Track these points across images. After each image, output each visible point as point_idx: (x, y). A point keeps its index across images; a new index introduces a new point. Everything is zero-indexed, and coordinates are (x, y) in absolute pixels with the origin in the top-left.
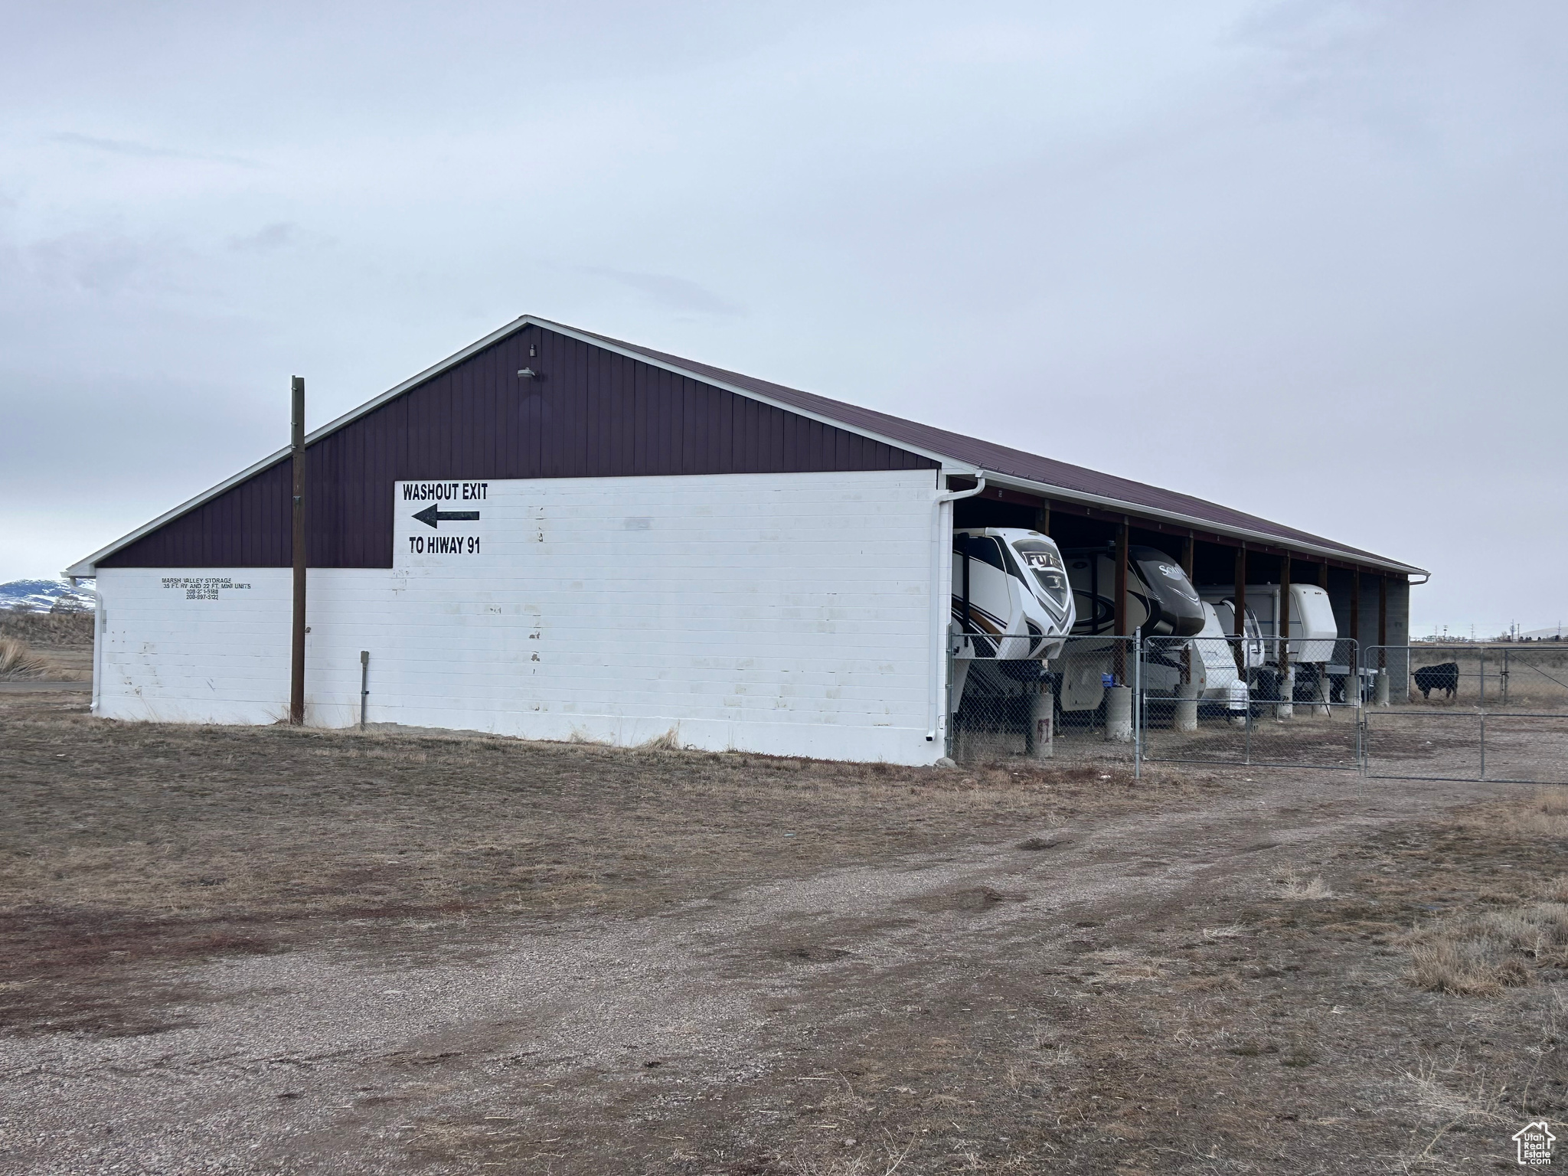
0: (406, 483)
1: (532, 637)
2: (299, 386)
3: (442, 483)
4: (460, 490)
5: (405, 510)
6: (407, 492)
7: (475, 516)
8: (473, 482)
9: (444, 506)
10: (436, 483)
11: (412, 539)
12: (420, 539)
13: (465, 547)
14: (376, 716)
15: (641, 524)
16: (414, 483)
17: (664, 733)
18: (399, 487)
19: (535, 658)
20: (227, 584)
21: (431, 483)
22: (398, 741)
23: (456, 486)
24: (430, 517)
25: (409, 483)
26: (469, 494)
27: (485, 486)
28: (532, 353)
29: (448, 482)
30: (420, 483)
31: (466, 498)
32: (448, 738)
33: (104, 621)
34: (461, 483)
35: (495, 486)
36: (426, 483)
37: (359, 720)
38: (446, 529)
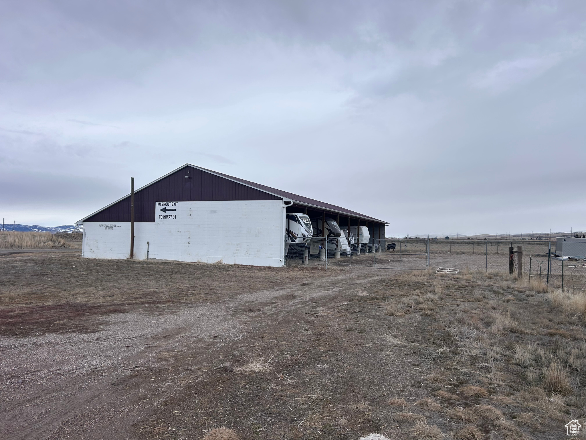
0: (158, 202)
1: (188, 238)
2: (133, 180)
3: (167, 202)
4: (171, 204)
5: (158, 209)
6: (159, 204)
7: (175, 210)
8: (174, 202)
9: (167, 208)
10: (165, 202)
11: (160, 215)
12: (162, 215)
13: (172, 217)
14: (151, 257)
15: (214, 212)
16: (160, 202)
17: (219, 260)
18: (157, 203)
19: (189, 243)
20: (115, 226)
21: (164, 202)
22: (156, 263)
23: (170, 203)
24: (164, 210)
25: (159, 202)
26: (173, 205)
27: (177, 203)
28: (188, 172)
29: (168, 202)
30: (162, 202)
31: (172, 206)
32: (168, 262)
33: (85, 235)
34: (171, 202)
35: (179, 203)
36: (163, 202)
37: (147, 258)
38: (168, 213)
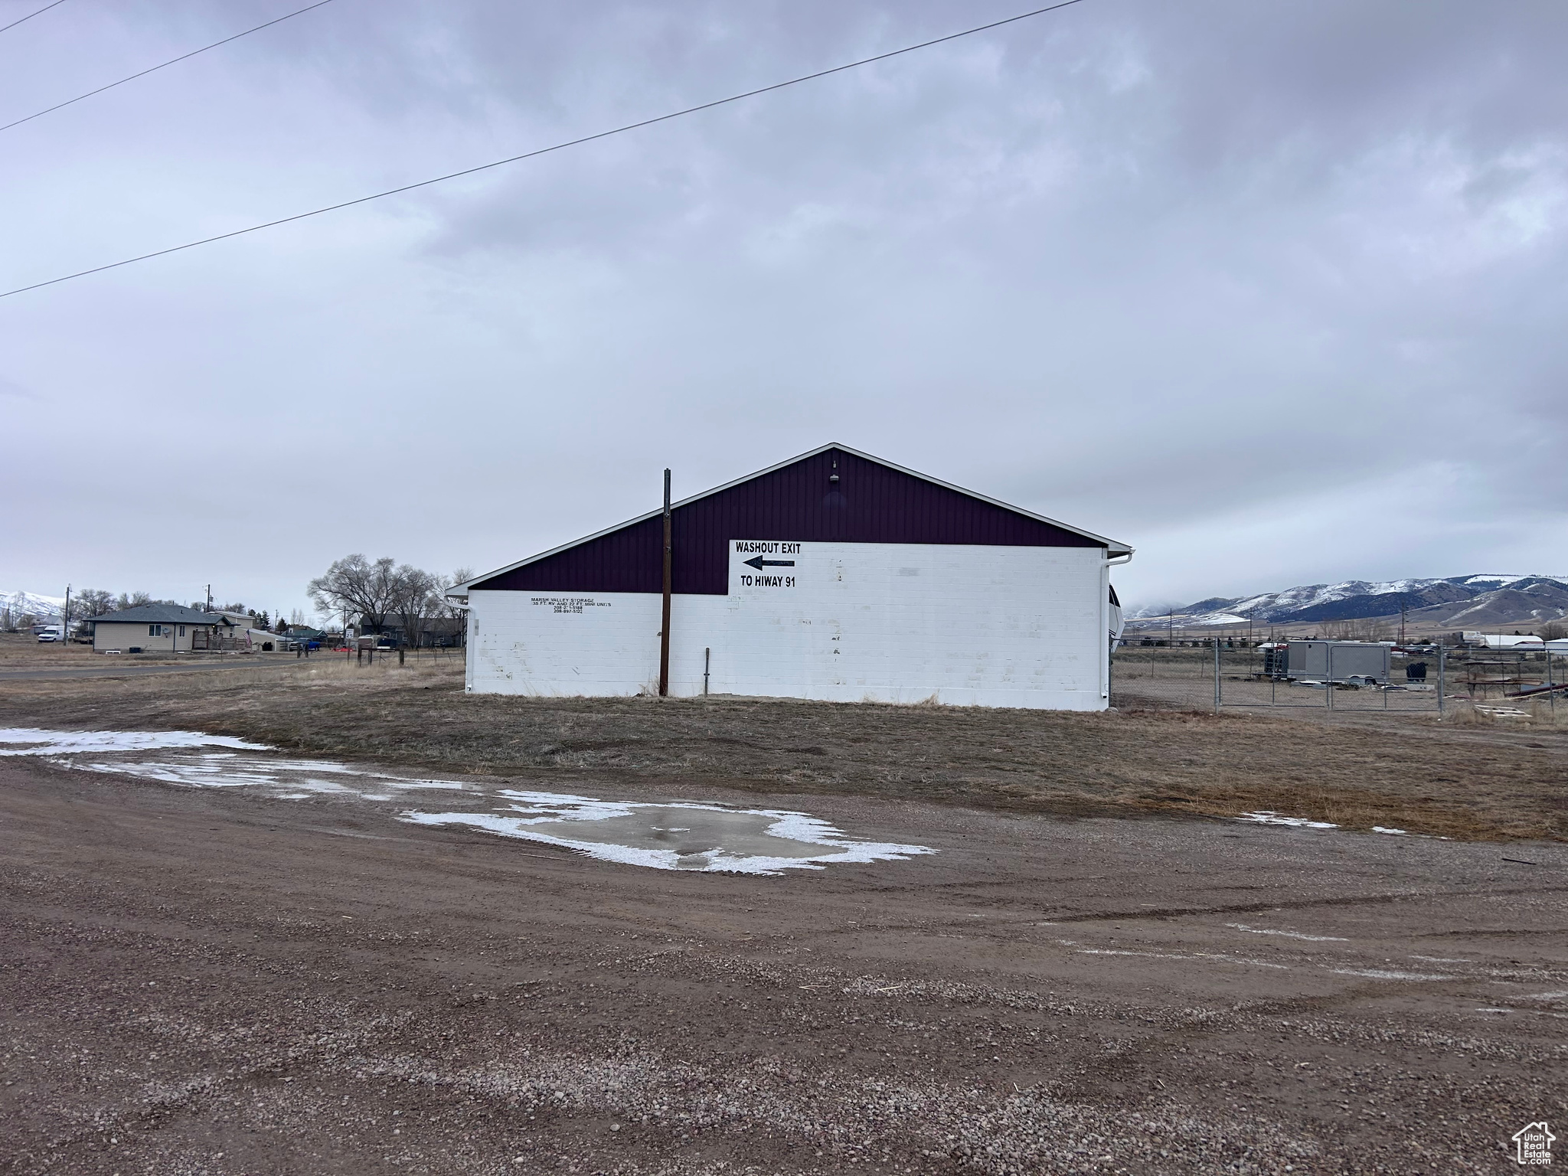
1: (834, 639)
2: (668, 473)
3: (767, 542)
4: (780, 547)
5: (738, 558)
6: (739, 547)
7: (792, 564)
8: (790, 543)
9: (767, 557)
10: (762, 542)
11: (743, 577)
12: (749, 577)
13: (784, 582)
14: (715, 689)
15: (913, 572)
16: (745, 542)
17: (929, 697)
18: (733, 544)
19: (836, 652)
20: (590, 603)
21: (758, 542)
23: (776, 545)
24: (757, 563)
25: (741, 541)
26: (787, 550)
27: (798, 545)
28: (835, 466)
29: (770, 542)
30: (749, 542)
31: (784, 552)
33: (477, 627)
34: (781, 543)
35: (805, 546)
36: (754, 542)
37: (702, 692)
38: (768, 571)
